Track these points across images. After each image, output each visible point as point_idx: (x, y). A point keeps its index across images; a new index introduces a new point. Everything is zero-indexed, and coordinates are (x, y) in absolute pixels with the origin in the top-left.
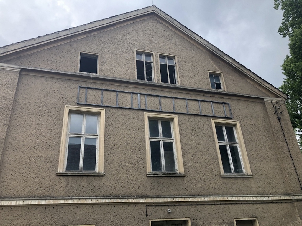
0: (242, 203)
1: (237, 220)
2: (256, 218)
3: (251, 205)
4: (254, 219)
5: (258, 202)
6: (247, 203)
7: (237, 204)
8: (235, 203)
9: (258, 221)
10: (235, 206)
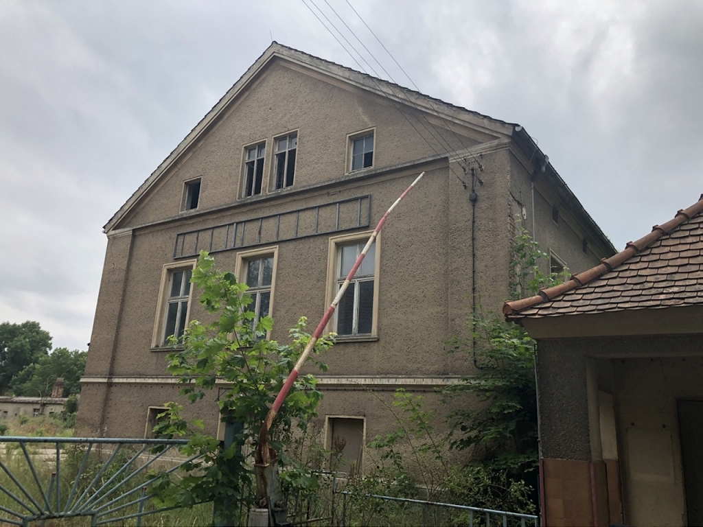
0: (345, 390)
1: (331, 417)
2: (364, 416)
3: (362, 392)
4: (361, 417)
5: (376, 389)
6: (354, 390)
7: (337, 390)
8: (335, 388)
9: (367, 422)
10: (334, 394)
